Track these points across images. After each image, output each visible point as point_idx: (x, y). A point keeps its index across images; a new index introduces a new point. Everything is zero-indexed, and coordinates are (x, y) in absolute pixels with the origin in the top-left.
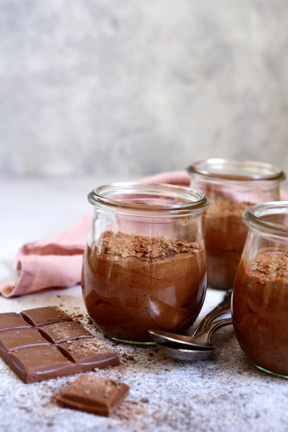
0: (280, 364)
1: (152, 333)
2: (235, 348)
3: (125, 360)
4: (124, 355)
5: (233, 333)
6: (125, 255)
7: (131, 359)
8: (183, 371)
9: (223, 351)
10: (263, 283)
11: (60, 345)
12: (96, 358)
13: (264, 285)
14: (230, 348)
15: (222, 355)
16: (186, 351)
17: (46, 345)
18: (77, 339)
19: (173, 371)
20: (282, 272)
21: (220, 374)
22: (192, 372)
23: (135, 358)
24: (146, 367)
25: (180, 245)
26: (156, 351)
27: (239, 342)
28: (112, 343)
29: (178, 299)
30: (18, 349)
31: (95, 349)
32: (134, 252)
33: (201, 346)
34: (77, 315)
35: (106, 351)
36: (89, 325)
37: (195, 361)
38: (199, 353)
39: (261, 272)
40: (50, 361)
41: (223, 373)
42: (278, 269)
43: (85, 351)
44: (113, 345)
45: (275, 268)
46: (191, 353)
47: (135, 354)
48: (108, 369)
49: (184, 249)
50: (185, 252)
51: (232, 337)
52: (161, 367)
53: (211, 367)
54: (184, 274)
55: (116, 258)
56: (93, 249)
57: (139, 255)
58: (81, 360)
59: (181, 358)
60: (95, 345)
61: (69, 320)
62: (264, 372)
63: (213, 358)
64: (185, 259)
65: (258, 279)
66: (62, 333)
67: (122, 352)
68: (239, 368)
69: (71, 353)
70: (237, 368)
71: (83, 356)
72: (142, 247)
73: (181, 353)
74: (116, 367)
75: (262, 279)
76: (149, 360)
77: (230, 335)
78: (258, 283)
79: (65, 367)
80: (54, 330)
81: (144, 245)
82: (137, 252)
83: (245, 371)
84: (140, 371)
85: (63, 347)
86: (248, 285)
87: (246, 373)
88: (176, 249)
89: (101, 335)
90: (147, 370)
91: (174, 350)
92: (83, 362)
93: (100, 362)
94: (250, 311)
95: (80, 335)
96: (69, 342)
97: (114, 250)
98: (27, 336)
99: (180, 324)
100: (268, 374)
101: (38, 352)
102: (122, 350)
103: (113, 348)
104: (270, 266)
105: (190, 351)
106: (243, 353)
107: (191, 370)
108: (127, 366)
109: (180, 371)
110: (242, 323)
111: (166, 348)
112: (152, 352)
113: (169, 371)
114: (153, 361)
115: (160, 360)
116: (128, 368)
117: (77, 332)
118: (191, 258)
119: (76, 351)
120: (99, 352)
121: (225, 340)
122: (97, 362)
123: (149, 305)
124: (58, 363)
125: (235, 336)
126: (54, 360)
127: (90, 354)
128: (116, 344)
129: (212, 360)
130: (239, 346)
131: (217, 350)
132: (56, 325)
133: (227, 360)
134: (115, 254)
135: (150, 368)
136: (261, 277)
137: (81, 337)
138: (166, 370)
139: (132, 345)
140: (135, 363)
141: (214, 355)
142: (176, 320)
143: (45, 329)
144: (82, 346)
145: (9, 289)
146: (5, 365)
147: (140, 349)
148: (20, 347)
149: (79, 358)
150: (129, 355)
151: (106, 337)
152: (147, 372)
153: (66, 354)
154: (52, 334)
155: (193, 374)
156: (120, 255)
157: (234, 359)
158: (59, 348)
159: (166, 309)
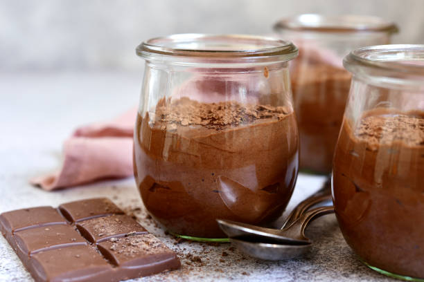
0: (402, 261)
1: (221, 222)
2: (338, 243)
3: (190, 261)
4: (189, 256)
5: (336, 225)
6: (185, 122)
7: (198, 260)
8: (268, 275)
9: (323, 247)
10: (374, 149)
11: (101, 244)
12: (147, 259)
13: (376, 151)
14: (332, 243)
15: (322, 252)
16: (269, 245)
17: (84, 245)
18: (126, 236)
19: (253, 275)
20: (401, 134)
21: (318, 277)
22: (279, 276)
23: (203, 259)
24: (217, 270)
25: (262, 109)
26: (232, 249)
27: (344, 235)
28: (174, 241)
29: (259, 179)
30: (44, 251)
31: (148, 247)
32: (200, 119)
33: (291, 239)
34: (133, 208)
35: (161, 250)
36: (148, 220)
37: (285, 261)
38: (288, 249)
39: (371, 136)
40: (83, 265)
41: (323, 276)
42: (394, 130)
43: (133, 250)
44: (175, 244)
45: (391, 130)
46: (276, 249)
47: (203, 254)
48: (164, 273)
49: (267, 113)
50: (267, 117)
51: (335, 230)
52: (237, 270)
53: (306, 268)
54: (266, 145)
55: (174, 127)
56: (144, 116)
57: (206, 122)
58: (126, 262)
59: (263, 256)
60: (147, 243)
61: (120, 213)
62: (380, 274)
63: (309, 256)
64: (267, 125)
65: (367, 144)
66: (106, 229)
67: (186, 252)
68: (344, 270)
69: (114, 254)
70: (341, 269)
71: (130, 257)
72: (210, 112)
73: (262, 250)
74: (177, 271)
75: (373, 143)
76: (221, 261)
77: (332, 228)
78: (368, 149)
79: (102, 272)
80: (97, 226)
81: (212, 110)
82: (203, 119)
83: (353, 272)
84: (208, 275)
85: (105, 246)
86: (355, 154)
87: (354, 275)
88: (255, 114)
89: (160, 232)
90: (217, 274)
91: (252, 245)
92: (129, 265)
93: (153, 264)
94: (358, 190)
95: (129, 231)
96: (113, 239)
97: (171, 116)
98: (58, 234)
99: (264, 213)
100: (384, 276)
101: (69, 253)
102: (187, 249)
103: (176, 247)
104: (384, 128)
105: (275, 246)
106: (351, 250)
107: (278, 273)
108: (192, 269)
109: (264, 274)
110: (346, 210)
111: (241, 242)
112: (227, 251)
113: (249, 275)
114: (227, 263)
115: (236, 262)
116: (192, 272)
117: (127, 228)
118: (274, 124)
119: (121, 251)
120: (153, 251)
121: (326, 234)
122: (149, 265)
123: (220, 187)
124: (92, 266)
125: (339, 229)
126: (88, 263)
127: (138, 254)
128: (180, 242)
129: (308, 259)
130: (344, 241)
131: (314, 246)
132: (101, 220)
133: (328, 259)
134: (174, 122)
135: (222, 272)
136: (371, 142)
137: (131, 233)
138: (244, 274)
139: (201, 243)
140: (202, 265)
141: (309, 252)
142: (257, 208)
143: (86, 225)
144: (130, 245)
145: (51, 181)
146: (25, 272)
147: (211, 247)
148: (47, 248)
149: (123, 259)
150: (195, 255)
151: (167, 233)
152: (218, 277)
153: (107, 255)
154: (93, 231)
155: (281, 278)
156: (179, 123)
157: (337, 258)
158: (100, 248)
159: (243, 193)
